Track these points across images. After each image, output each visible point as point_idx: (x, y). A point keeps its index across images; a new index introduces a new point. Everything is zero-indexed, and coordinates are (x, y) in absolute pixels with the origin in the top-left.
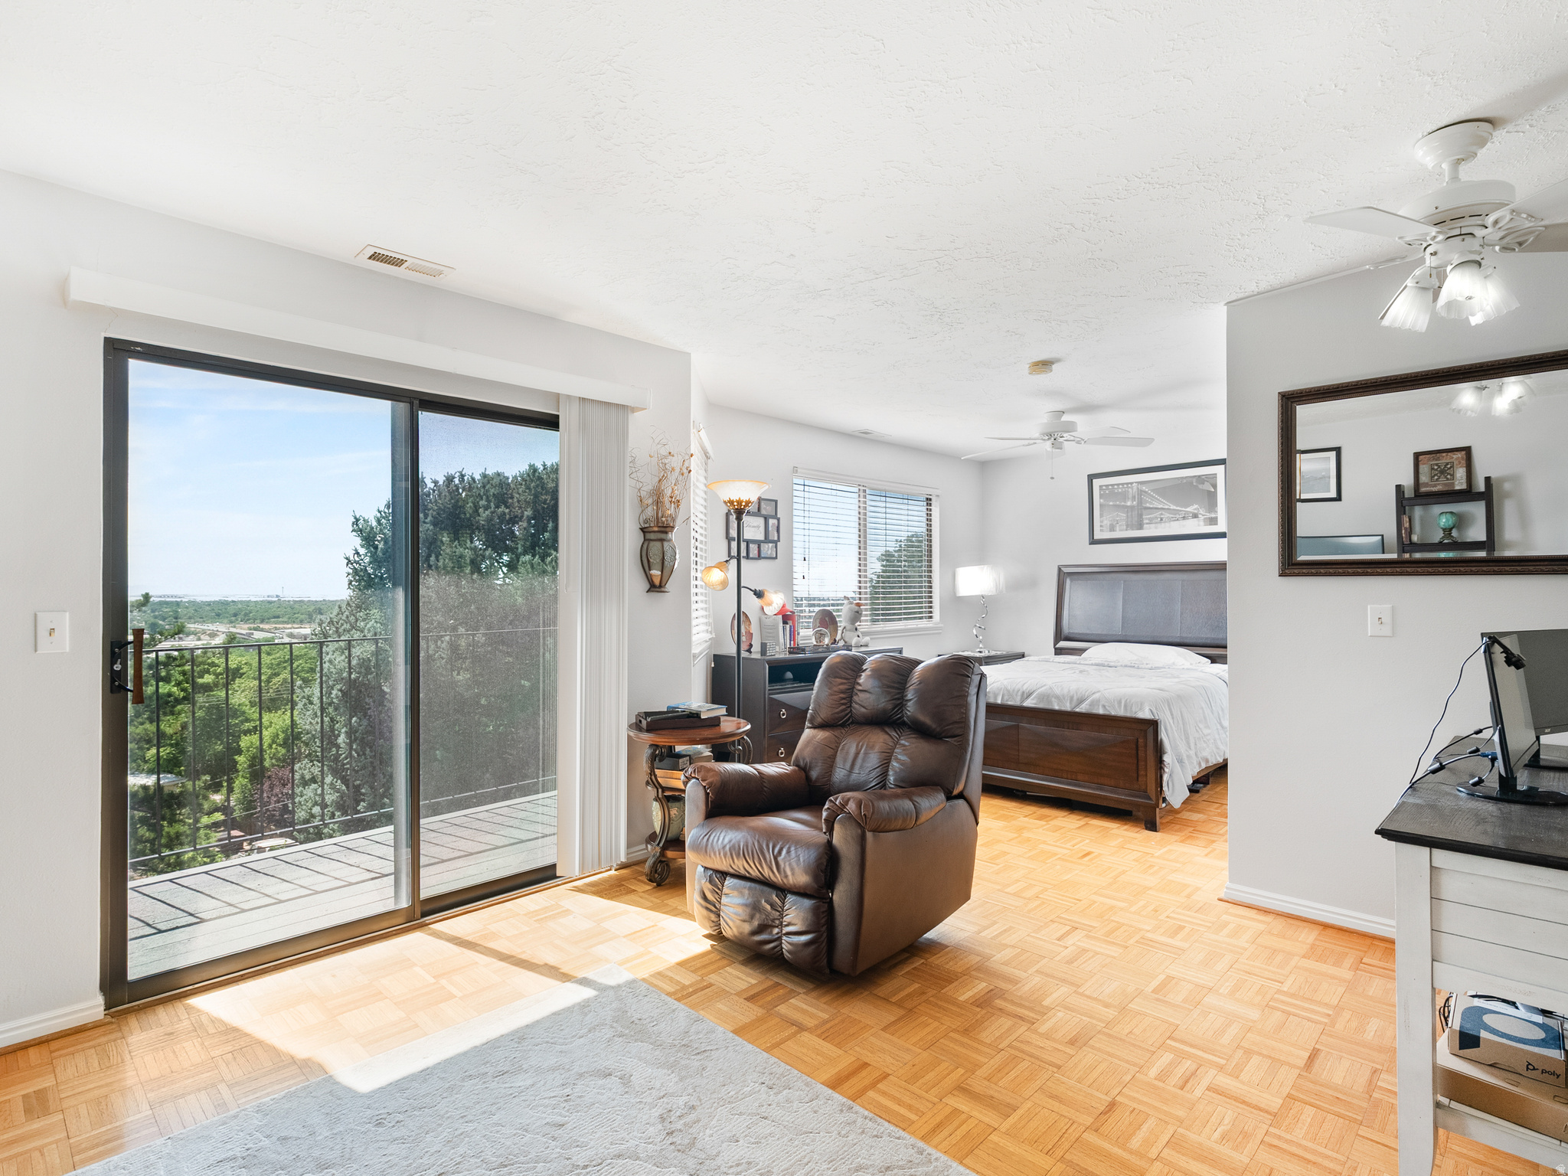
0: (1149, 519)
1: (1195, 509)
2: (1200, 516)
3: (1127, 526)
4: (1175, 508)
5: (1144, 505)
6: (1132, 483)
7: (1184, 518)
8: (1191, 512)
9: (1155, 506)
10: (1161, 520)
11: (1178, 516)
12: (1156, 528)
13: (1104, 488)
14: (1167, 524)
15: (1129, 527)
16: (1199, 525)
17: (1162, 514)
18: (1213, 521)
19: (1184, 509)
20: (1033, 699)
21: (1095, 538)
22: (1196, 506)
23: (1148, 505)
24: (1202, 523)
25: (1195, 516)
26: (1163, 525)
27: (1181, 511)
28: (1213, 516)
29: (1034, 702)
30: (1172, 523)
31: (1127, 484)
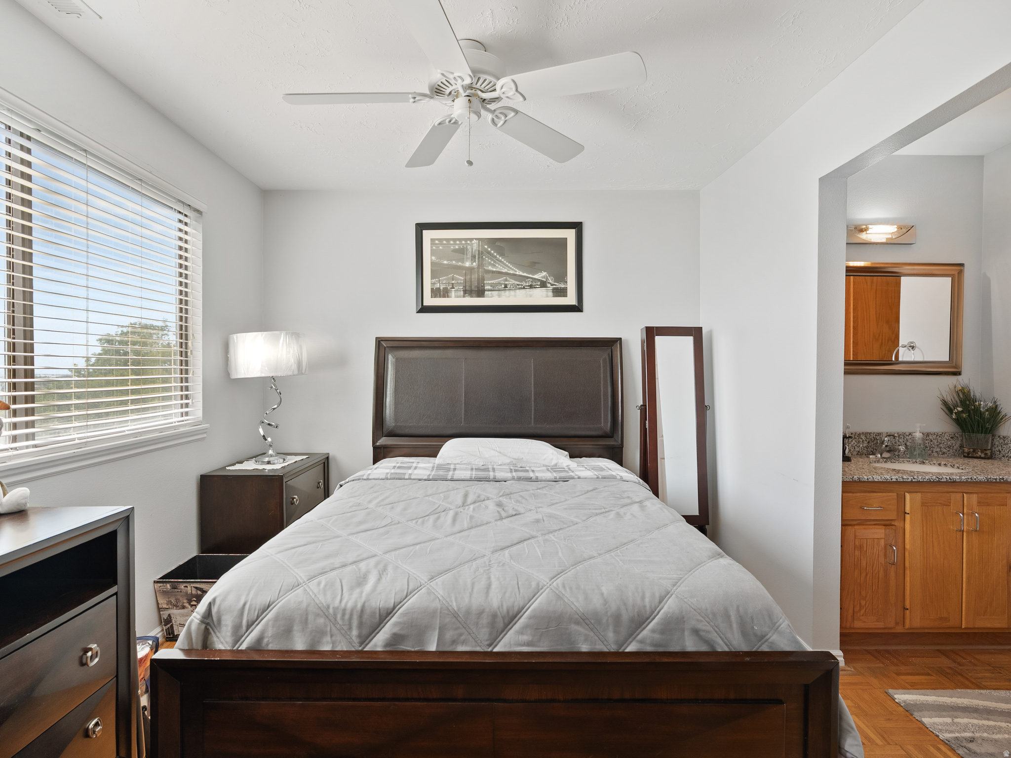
0: (491, 285)
1: (544, 277)
2: (549, 285)
3: (465, 292)
4: (521, 273)
5: (486, 268)
6: (471, 240)
7: (531, 287)
8: (539, 280)
9: (498, 270)
10: (506, 286)
11: (524, 284)
12: (499, 296)
13: (437, 242)
14: (512, 293)
15: (468, 292)
16: (547, 296)
17: (506, 280)
18: (561, 292)
19: (531, 276)
20: (521, 632)
21: (424, 305)
22: (544, 274)
23: (490, 268)
24: (551, 294)
25: (543, 285)
26: (507, 292)
27: (528, 278)
28: (562, 286)
29: (525, 638)
30: (518, 291)
31: (466, 240)
